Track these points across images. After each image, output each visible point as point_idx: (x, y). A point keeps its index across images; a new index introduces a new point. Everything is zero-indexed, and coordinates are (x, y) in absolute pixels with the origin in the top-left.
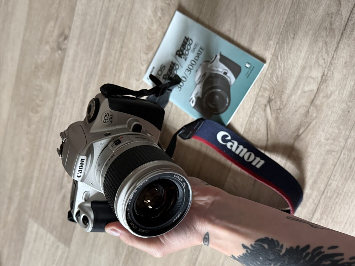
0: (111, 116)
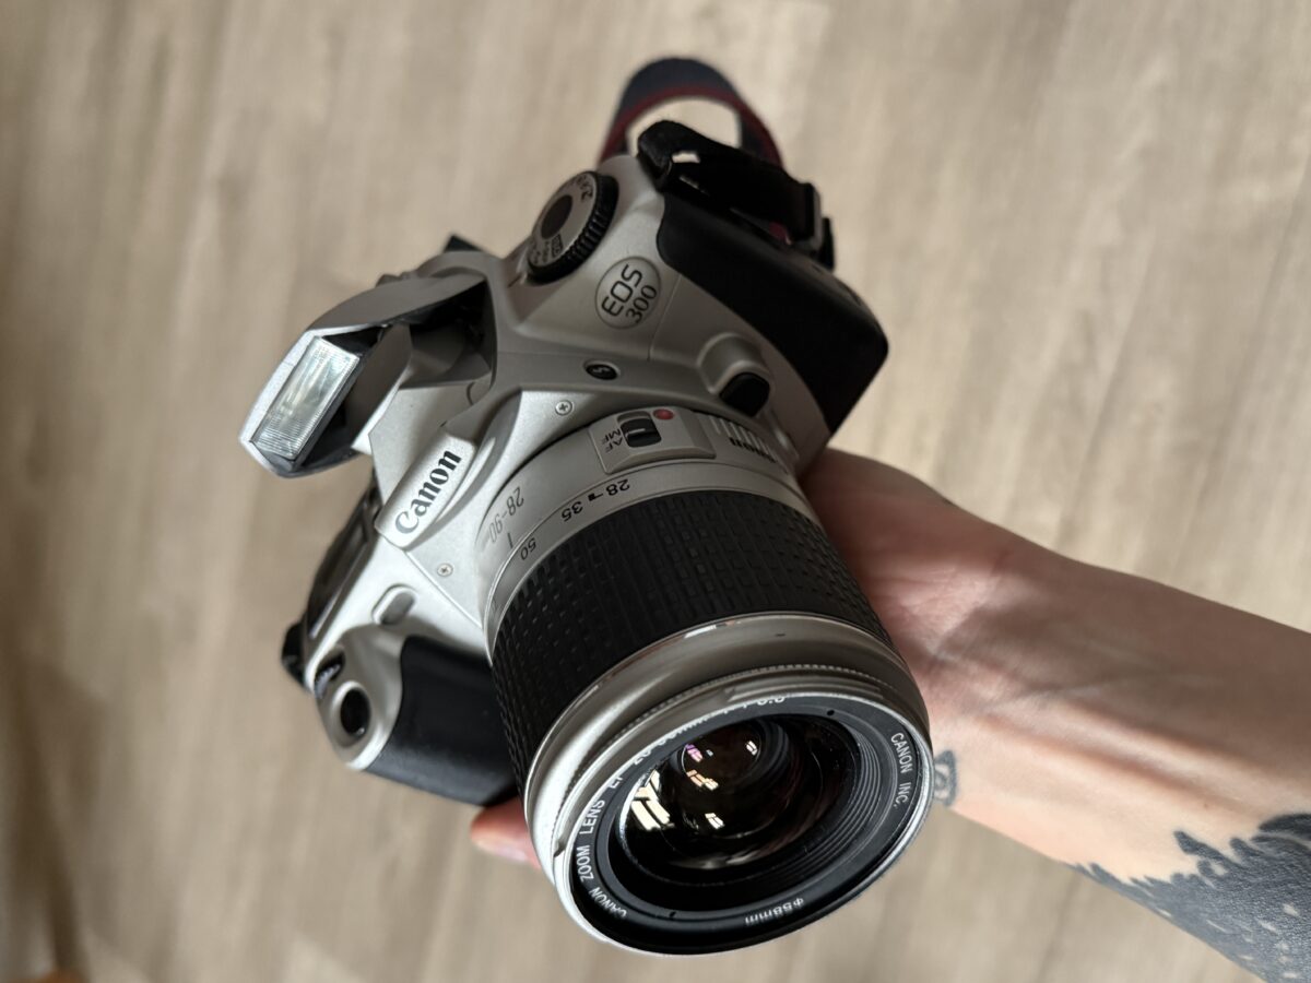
0: (646, 291)
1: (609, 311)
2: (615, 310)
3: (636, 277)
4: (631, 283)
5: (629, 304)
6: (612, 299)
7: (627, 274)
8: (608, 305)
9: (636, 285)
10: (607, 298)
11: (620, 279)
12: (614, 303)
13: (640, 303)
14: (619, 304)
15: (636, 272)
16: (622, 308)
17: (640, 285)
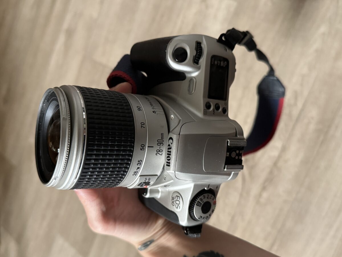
1: (178, 196)
2: (177, 197)
3: (177, 207)
4: (177, 205)
5: (175, 199)
6: (179, 200)
7: (179, 207)
8: (179, 198)
9: (176, 205)
10: (180, 199)
11: (179, 205)
12: (178, 199)
13: (173, 201)
14: (177, 199)
15: (177, 208)
16: (176, 198)
17: (175, 205)
